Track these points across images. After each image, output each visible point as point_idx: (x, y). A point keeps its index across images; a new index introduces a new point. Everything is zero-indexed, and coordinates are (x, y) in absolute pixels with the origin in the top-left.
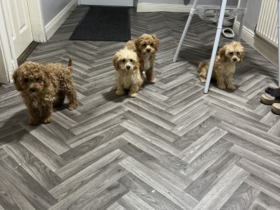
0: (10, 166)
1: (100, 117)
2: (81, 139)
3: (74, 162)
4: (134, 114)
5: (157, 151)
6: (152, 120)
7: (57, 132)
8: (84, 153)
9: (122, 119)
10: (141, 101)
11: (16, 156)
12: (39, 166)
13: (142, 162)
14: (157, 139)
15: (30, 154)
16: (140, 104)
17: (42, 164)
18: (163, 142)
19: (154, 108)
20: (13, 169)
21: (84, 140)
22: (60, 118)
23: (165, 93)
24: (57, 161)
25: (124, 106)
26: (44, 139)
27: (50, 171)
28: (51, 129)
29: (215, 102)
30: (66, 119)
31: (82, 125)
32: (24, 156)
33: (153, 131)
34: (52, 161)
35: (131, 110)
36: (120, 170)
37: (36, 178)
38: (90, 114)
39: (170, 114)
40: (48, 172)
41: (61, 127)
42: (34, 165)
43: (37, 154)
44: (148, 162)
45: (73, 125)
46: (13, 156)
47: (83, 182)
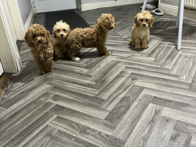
0: (65, 139)
1: (112, 82)
2: (112, 102)
3: (121, 122)
4: (138, 75)
5: (182, 98)
6: (157, 76)
7: (87, 101)
8: (125, 113)
9: (132, 80)
10: (136, 64)
11: (65, 129)
12: (93, 133)
13: (179, 110)
14: (175, 89)
15: (77, 124)
16: (138, 67)
17: (94, 131)
18: (181, 90)
19: (150, 67)
20: (70, 141)
21: (116, 102)
22: (80, 89)
23: (149, 55)
24: (106, 125)
25: (126, 70)
26: (80, 109)
27: (107, 135)
28: (80, 100)
29: (191, 54)
30: (86, 89)
31: (103, 91)
32: (73, 127)
33: (166, 84)
34: (101, 126)
35: (133, 72)
36: (168, 120)
37: (98, 145)
38: (103, 82)
39: (167, 69)
40: (106, 137)
41: (87, 96)
42: (88, 133)
43: (84, 123)
44: (184, 108)
45: (97, 93)
46: (62, 129)
47: (144, 138)
